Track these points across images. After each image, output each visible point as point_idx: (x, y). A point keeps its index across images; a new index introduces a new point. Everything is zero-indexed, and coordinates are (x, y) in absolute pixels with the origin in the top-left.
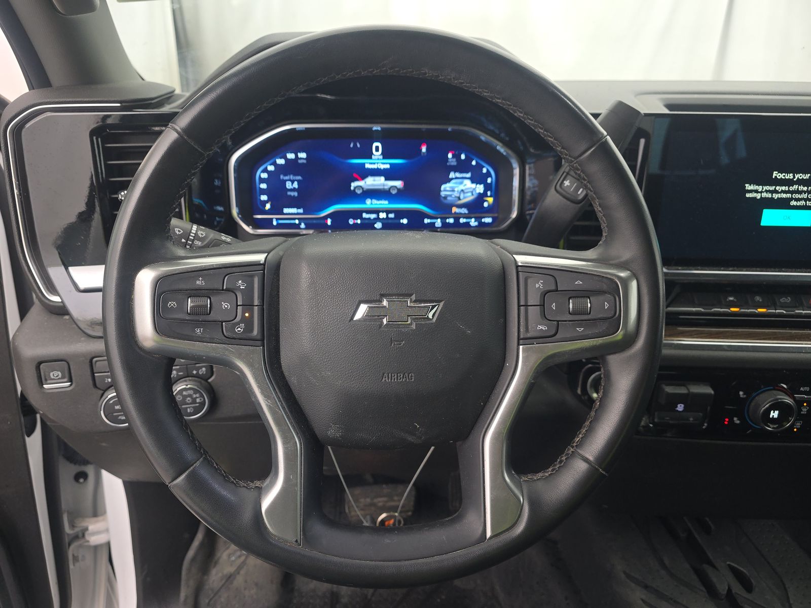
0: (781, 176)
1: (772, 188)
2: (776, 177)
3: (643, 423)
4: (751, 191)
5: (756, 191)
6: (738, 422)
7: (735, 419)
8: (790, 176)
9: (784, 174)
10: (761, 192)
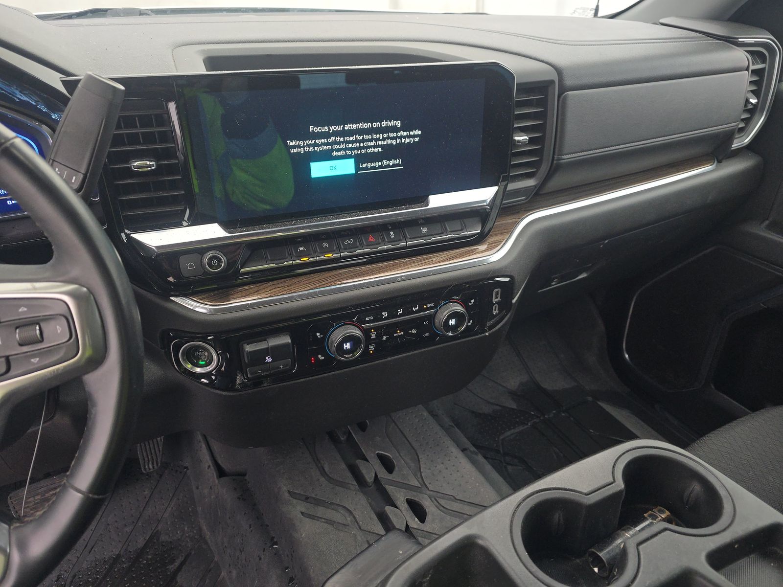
0: (317, 130)
1: (312, 142)
2: (313, 131)
3: (238, 381)
4: (294, 147)
5: (299, 146)
6: (323, 358)
7: (319, 356)
8: (326, 129)
9: (320, 128)
10: (304, 147)
